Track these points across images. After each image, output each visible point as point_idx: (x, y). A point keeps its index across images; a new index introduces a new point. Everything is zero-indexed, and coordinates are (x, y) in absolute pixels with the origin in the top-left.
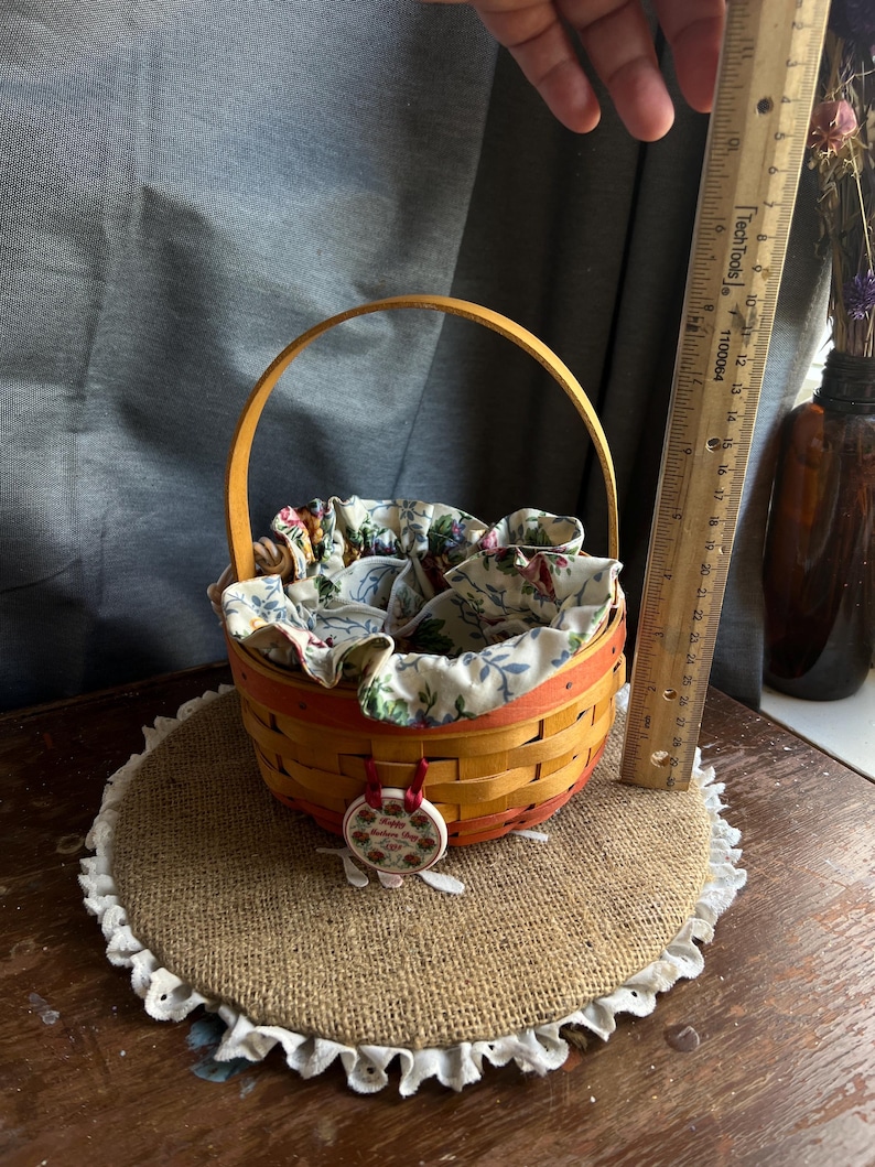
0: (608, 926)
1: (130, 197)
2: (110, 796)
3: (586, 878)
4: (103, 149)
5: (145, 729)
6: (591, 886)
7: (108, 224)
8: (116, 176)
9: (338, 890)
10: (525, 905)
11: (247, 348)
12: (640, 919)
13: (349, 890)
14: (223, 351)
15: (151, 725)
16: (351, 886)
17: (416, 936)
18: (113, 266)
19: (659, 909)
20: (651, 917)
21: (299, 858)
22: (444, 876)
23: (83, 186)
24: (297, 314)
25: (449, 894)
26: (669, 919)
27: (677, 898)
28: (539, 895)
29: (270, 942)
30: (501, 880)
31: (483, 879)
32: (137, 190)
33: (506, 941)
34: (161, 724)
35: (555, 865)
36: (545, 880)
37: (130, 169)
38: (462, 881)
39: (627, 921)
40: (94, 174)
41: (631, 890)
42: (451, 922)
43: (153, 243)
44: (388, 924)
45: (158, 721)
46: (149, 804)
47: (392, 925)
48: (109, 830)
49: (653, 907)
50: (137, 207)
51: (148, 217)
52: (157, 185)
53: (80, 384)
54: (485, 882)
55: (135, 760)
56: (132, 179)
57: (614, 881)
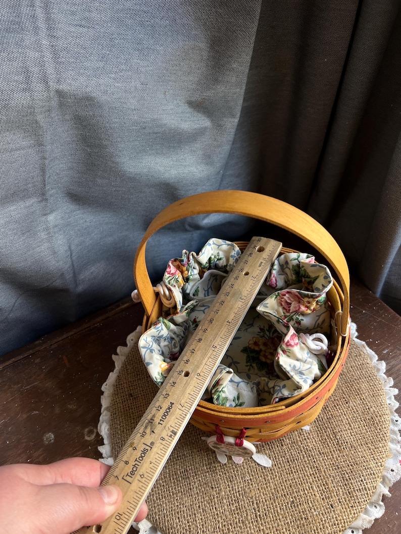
0: (341, 493)
1: (49, 99)
2: (105, 402)
3: (329, 457)
4: (26, 71)
5: (114, 357)
6: (331, 463)
7: (40, 118)
8: (38, 87)
9: (214, 465)
10: (300, 475)
11: (130, 159)
12: (356, 489)
13: (219, 465)
14: (117, 163)
15: (117, 354)
16: (219, 462)
17: (252, 498)
18: (48, 137)
19: (365, 482)
20: (361, 487)
21: (194, 443)
22: (262, 456)
23: (20, 99)
24: (156, 133)
25: (265, 467)
26: (370, 488)
27: (374, 474)
28: (307, 469)
29: (187, 501)
30: (288, 457)
31: (280, 457)
32: (52, 94)
33: (293, 501)
34: (120, 351)
35: (314, 448)
36: (310, 459)
37: (45, 80)
38: (270, 458)
39: (350, 490)
40: (24, 90)
41: (351, 468)
42: (267, 487)
43: (67, 117)
44: (238, 488)
45: (120, 349)
46: (122, 410)
47: (240, 489)
48: (107, 427)
49: (362, 481)
50: (54, 103)
51: (61, 105)
52: (64, 87)
53: (43, 194)
54: (281, 459)
55: (112, 377)
56: (48, 88)
57: (342, 460)
